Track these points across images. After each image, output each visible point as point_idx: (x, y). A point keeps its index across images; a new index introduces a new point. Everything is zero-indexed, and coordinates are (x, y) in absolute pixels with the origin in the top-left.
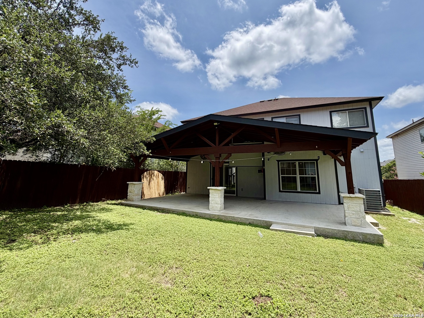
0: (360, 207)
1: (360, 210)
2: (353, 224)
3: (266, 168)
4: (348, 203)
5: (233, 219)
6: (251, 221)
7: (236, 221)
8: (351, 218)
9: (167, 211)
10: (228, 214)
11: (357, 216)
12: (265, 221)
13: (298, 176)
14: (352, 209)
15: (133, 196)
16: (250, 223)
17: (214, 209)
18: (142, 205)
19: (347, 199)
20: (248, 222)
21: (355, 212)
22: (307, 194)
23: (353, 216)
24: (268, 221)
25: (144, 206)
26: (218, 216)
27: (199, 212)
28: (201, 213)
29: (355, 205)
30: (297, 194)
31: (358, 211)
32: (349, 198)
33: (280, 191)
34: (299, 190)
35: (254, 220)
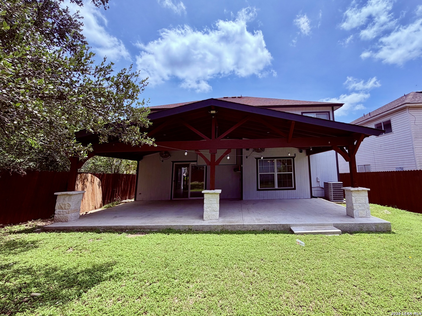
0: (365, 199)
1: (365, 202)
2: (360, 216)
3: (244, 166)
4: (356, 196)
5: (243, 228)
6: (265, 227)
7: (247, 229)
8: (358, 210)
9: (140, 229)
10: (233, 222)
11: (363, 208)
12: (282, 225)
13: (276, 174)
14: (359, 202)
15: (67, 213)
16: (264, 230)
17: (211, 218)
18: (91, 227)
19: (355, 193)
20: (261, 229)
21: (361, 205)
22: (284, 191)
23: (360, 209)
24: (285, 224)
25: (94, 227)
26: (222, 227)
27: (193, 225)
28: (197, 226)
29: (361, 197)
30: (274, 191)
31: (364, 203)
32: (356, 192)
33: (258, 190)
34: (276, 187)
35: (269, 225)
